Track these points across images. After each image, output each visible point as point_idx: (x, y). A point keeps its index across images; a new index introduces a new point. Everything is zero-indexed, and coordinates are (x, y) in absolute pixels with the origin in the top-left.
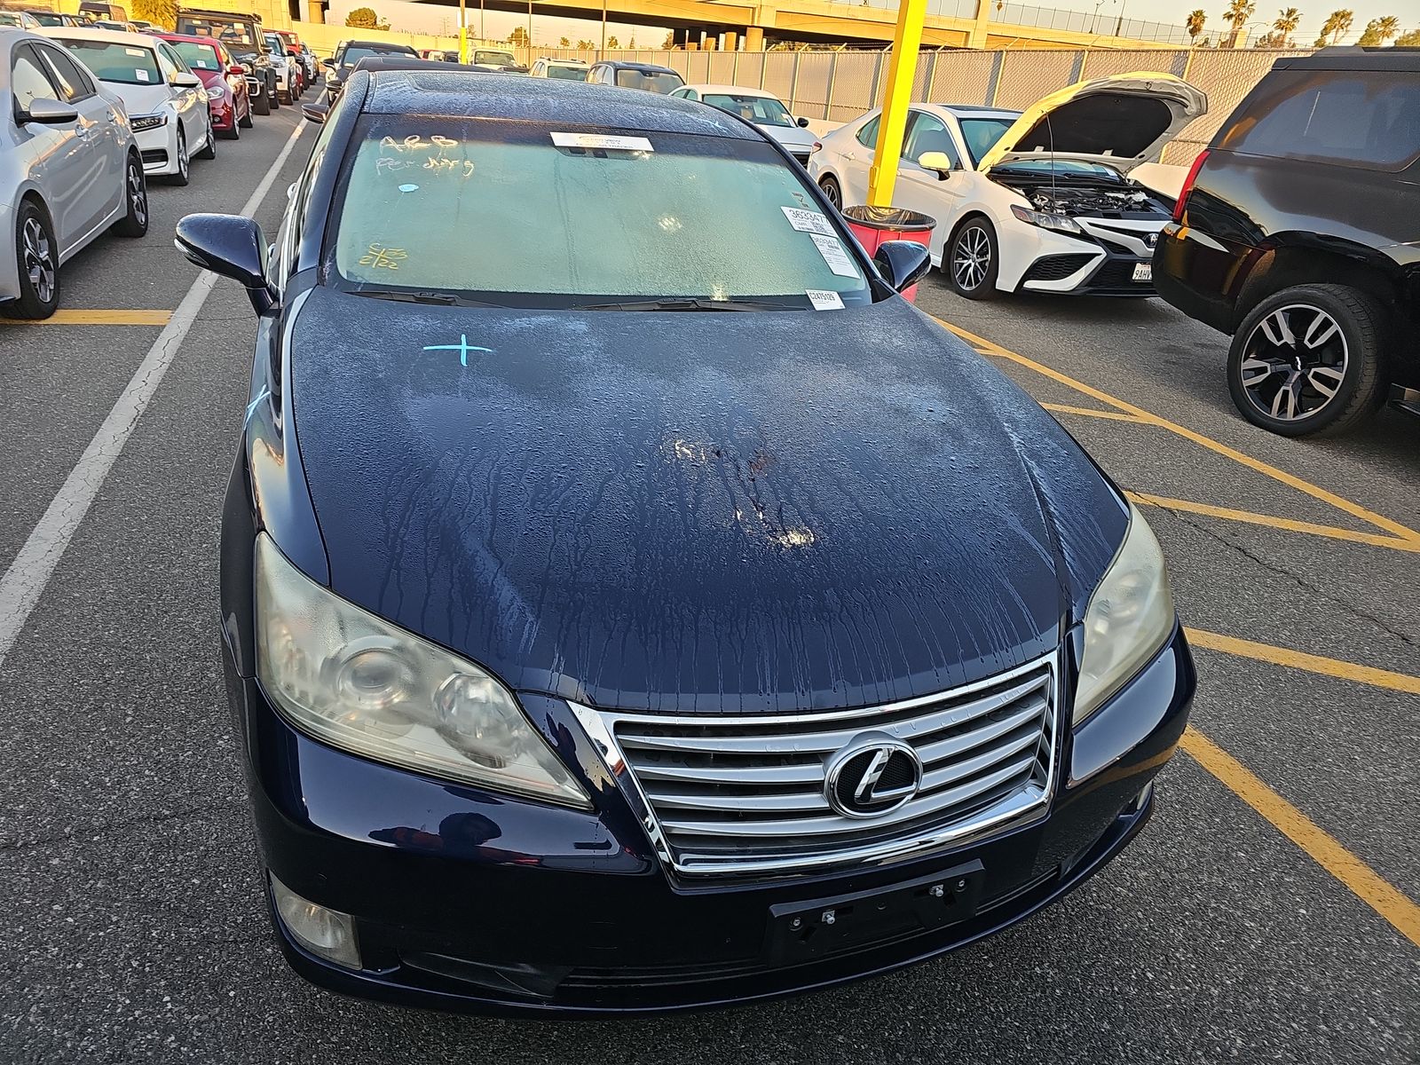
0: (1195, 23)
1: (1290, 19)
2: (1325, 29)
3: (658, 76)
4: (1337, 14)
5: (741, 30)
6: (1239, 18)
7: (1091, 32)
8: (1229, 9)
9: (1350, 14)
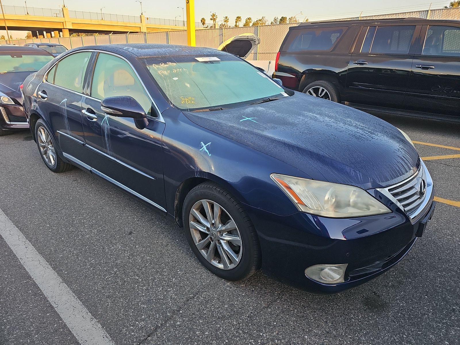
0: (203, 21)
1: (227, 19)
2: (236, 21)
3: (56, 47)
4: (238, 17)
5: (60, 30)
6: (214, 20)
7: (176, 25)
8: (211, 17)
9: (240, 17)
